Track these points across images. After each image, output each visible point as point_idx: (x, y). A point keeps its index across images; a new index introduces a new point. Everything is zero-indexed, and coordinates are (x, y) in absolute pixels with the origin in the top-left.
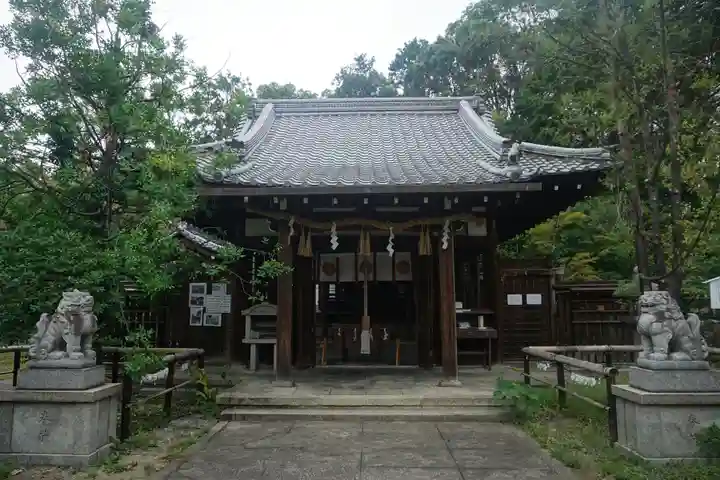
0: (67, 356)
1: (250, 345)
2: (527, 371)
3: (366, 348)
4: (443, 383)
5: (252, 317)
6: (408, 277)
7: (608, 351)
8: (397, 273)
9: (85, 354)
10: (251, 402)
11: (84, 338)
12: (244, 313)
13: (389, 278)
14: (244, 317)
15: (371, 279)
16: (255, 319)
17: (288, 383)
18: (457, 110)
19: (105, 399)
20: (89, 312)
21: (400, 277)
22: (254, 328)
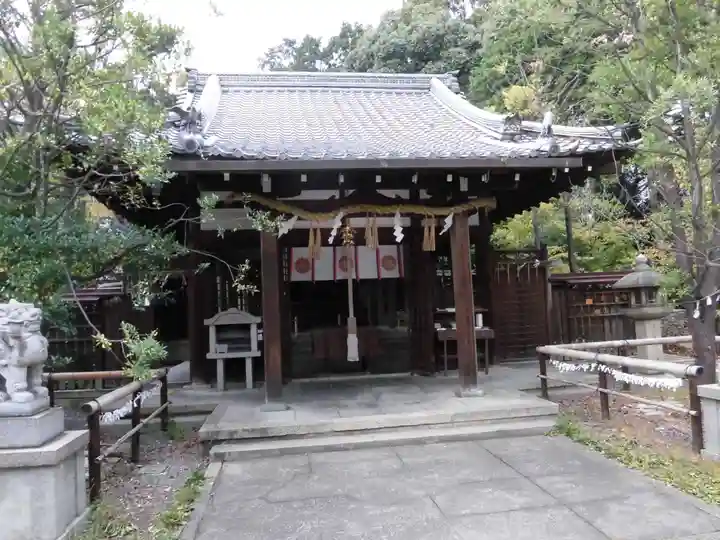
0: (8, 398)
1: (214, 362)
2: (543, 372)
3: (353, 354)
4: (463, 393)
5: (217, 326)
6: (394, 274)
7: (623, 346)
8: (382, 269)
9: (35, 393)
10: (247, 435)
11: (31, 369)
12: (207, 322)
13: (373, 275)
14: (208, 327)
15: (354, 277)
16: (220, 329)
17: (282, 406)
18: (429, 89)
19: (70, 457)
20: (34, 332)
21: (385, 274)
22: (219, 341)
